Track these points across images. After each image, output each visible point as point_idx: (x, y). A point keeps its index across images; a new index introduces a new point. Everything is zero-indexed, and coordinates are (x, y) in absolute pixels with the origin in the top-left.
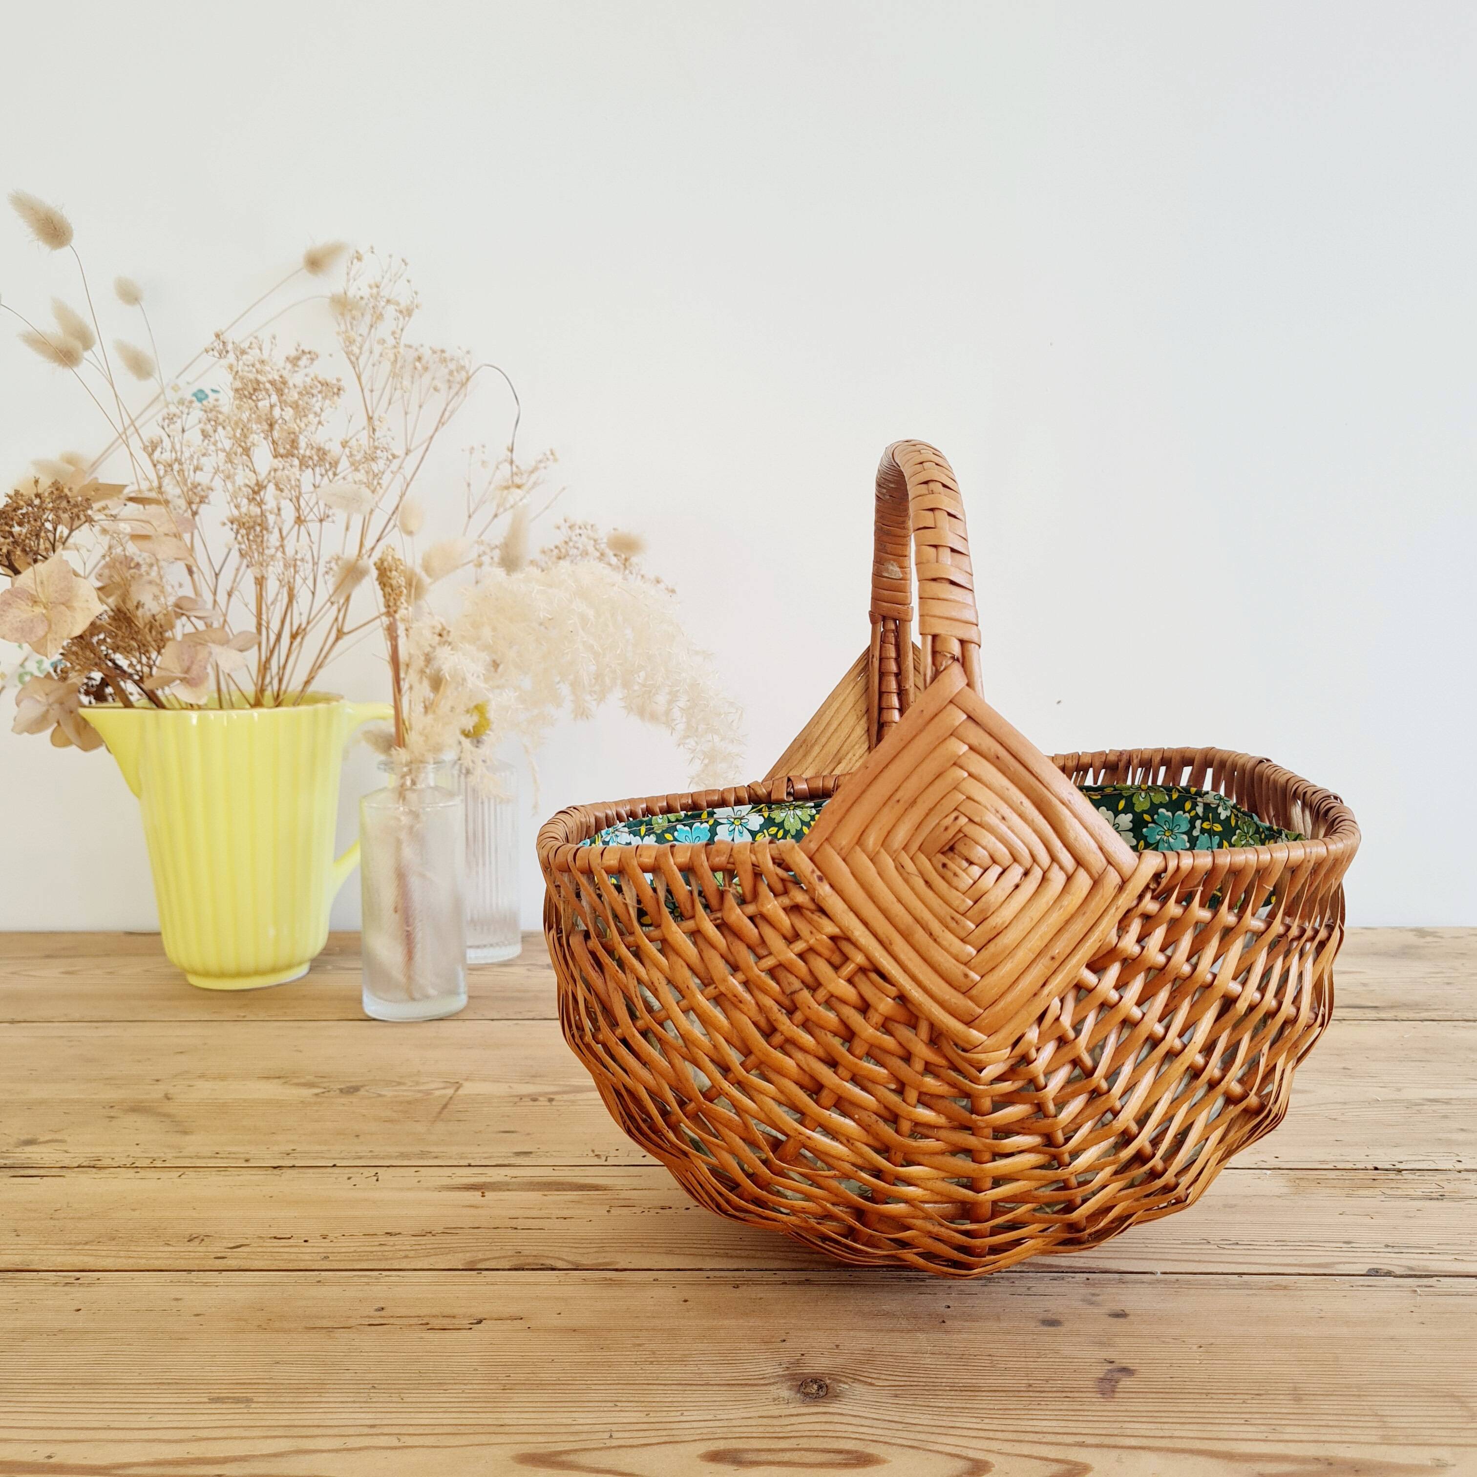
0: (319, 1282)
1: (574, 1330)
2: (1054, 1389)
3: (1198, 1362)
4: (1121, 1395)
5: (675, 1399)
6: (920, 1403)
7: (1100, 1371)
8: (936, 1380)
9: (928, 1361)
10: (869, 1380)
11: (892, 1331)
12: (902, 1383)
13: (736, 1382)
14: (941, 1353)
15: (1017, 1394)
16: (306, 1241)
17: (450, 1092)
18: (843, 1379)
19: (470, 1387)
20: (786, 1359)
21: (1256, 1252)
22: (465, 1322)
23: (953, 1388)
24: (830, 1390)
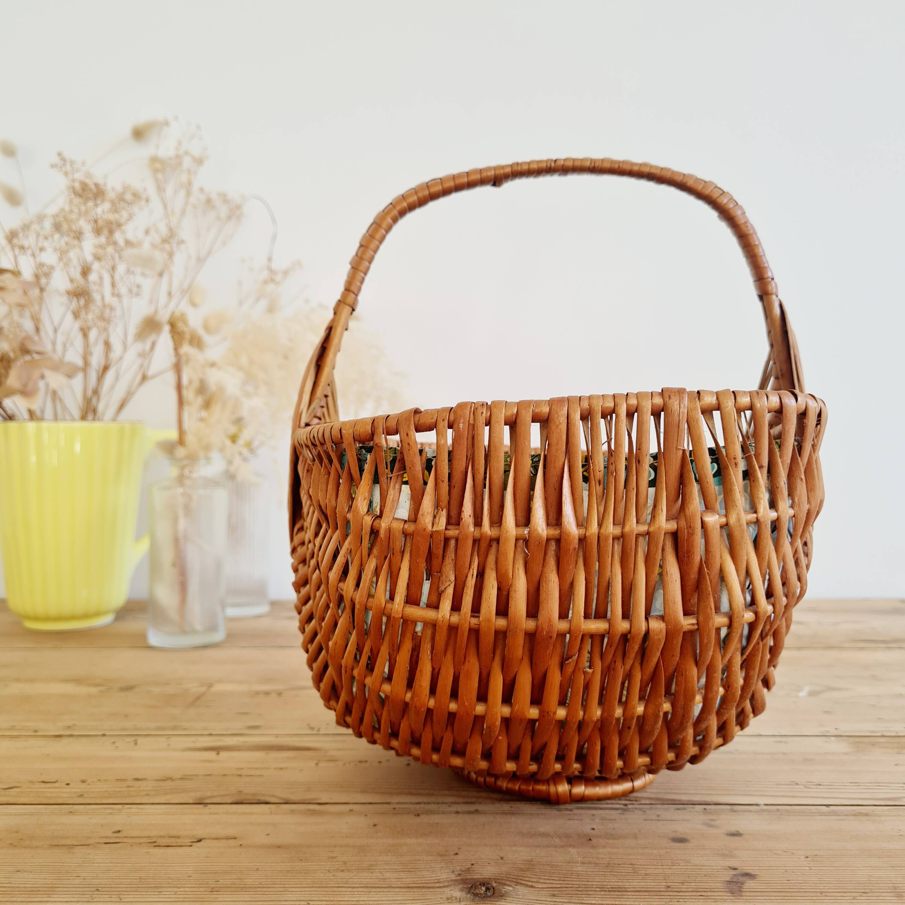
0: (71, 812)
1: (279, 847)
2: (690, 890)
3: (808, 868)
4: (748, 894)
5: (361, 899)
6: (574, 901)
7: (728, 875)
8: (588, 883)
9: (580, 868)
10: (530, 884)
11: (548, 846)
12: (559, 886)
13: (415, 885)
14: (590, 863)
15: (658, 893)
16: (68, 784)
17: (203, 689)
18: (508, 883)
19: (182, 889)
20: (458, 868)
21: (837, 790)
22: (187, 841)
23: (602, 889)
24: (496, 891)
